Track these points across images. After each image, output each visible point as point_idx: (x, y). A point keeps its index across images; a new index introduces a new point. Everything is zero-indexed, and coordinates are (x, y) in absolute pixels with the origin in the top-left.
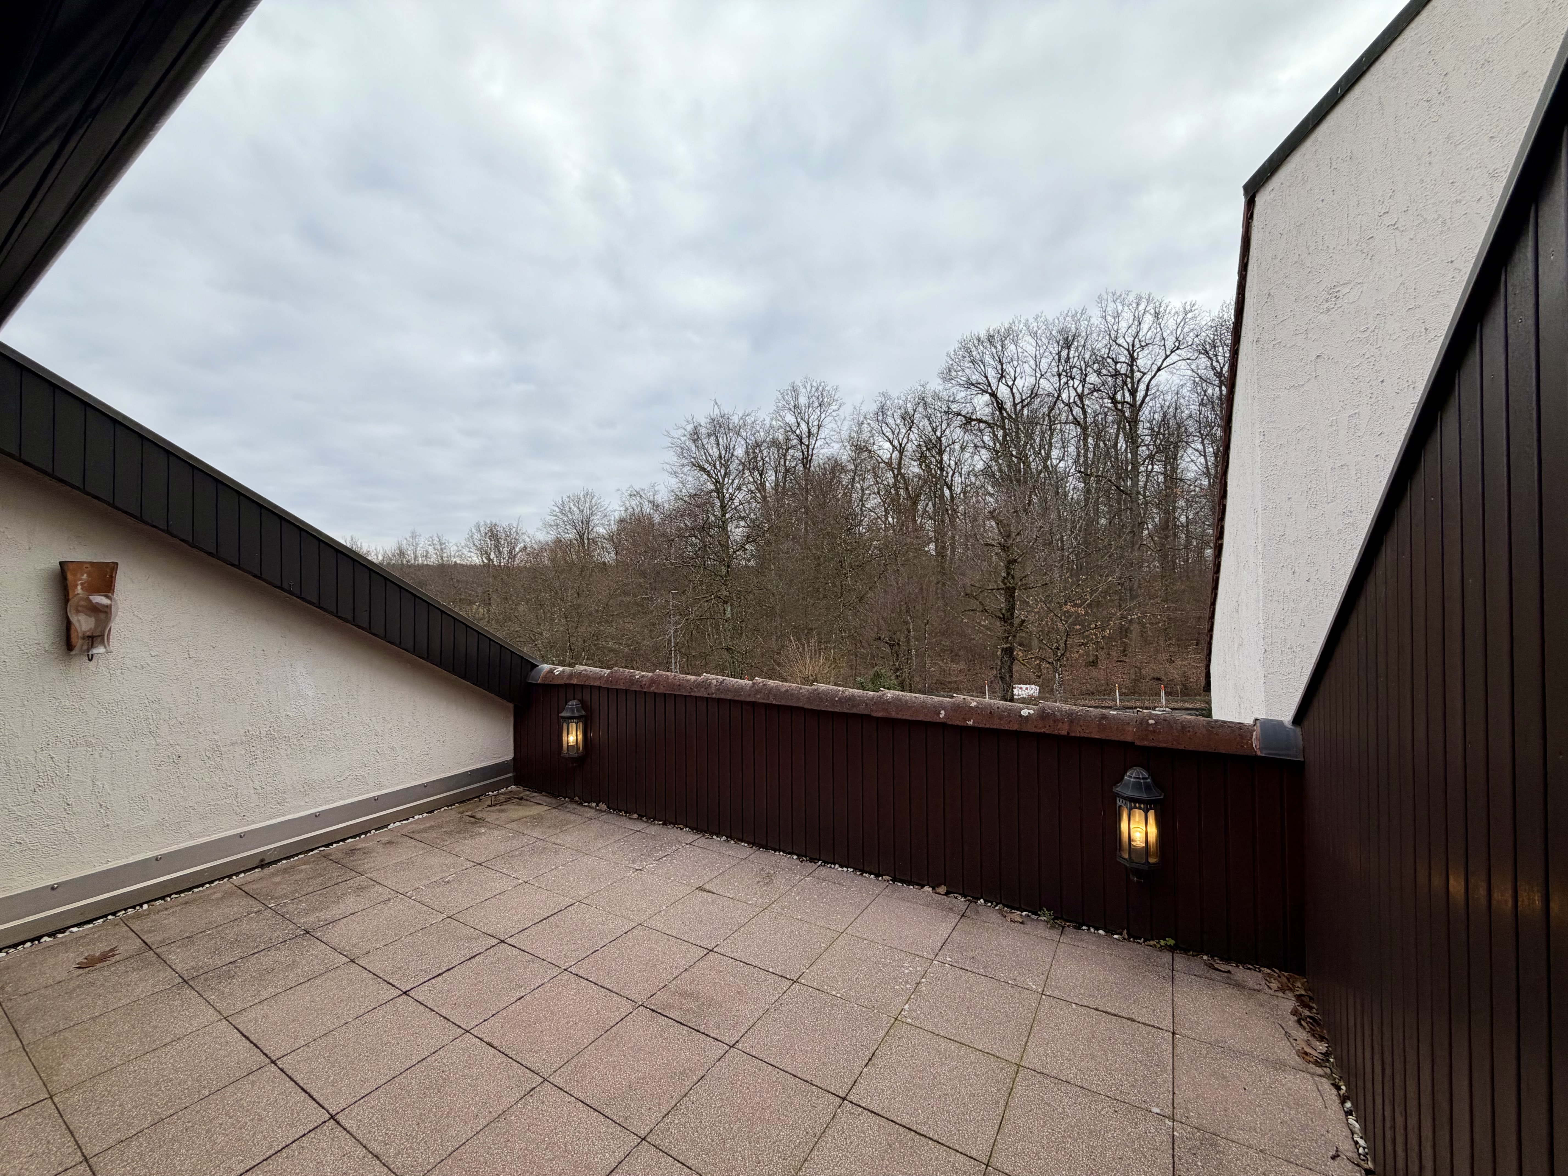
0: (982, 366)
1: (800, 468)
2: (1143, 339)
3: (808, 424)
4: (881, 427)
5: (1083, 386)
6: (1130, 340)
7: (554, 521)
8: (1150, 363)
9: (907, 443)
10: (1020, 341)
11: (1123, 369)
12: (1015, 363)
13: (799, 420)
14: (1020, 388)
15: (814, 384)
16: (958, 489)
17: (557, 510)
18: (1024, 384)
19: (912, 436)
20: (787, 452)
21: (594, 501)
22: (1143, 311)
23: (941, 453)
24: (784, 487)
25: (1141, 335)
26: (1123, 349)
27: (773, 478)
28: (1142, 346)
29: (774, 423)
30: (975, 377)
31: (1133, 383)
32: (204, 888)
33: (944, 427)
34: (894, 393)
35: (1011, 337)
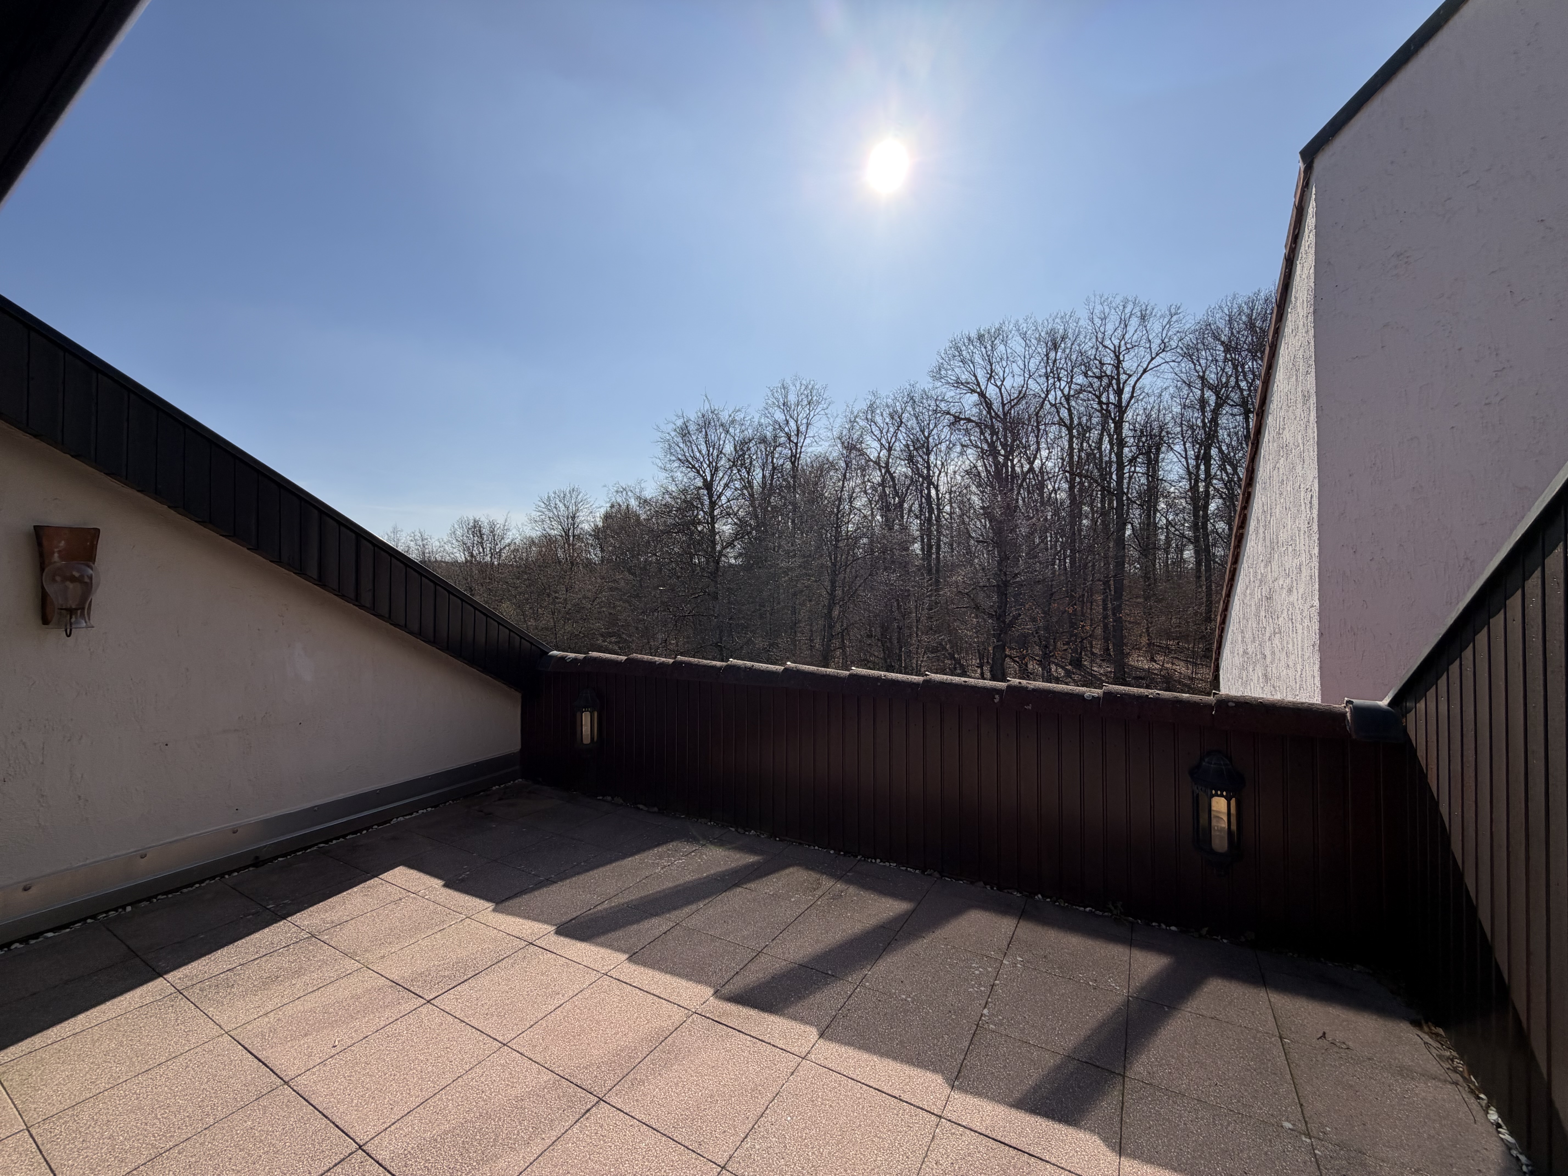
0: (971, 365)
1: (788, 465)
2: (1130, 341)
3: (797, 422)
4: (870, 426)
5: (1070, 387)
6: (1116, 342)
7: (539, 516)
8: (1136, 365)
9: (895, 442)
10: (1009, 342)
11: (1109, 370)
12: (1004, 364)
13: (788, 418)
14: (1008, 388)
15: (804, 382)
16: (943, 489)
17: (543, 505)
18: (1012, 383)
19: (900, 435)
20: (775, 449)
21: (579, 497)
22: (1129, 314)
23: (928, 453)
24: (771, 484)
25: (1127, 337)
26: (1109, 351)
27: (761, 475)
28: (1128, 349)
29: (762, 421)
30: (964, 377)
31: (1118, 383)
32: (194, 888)
33: (931, 427)
34: (883, 393)
35: (1001, 337)
